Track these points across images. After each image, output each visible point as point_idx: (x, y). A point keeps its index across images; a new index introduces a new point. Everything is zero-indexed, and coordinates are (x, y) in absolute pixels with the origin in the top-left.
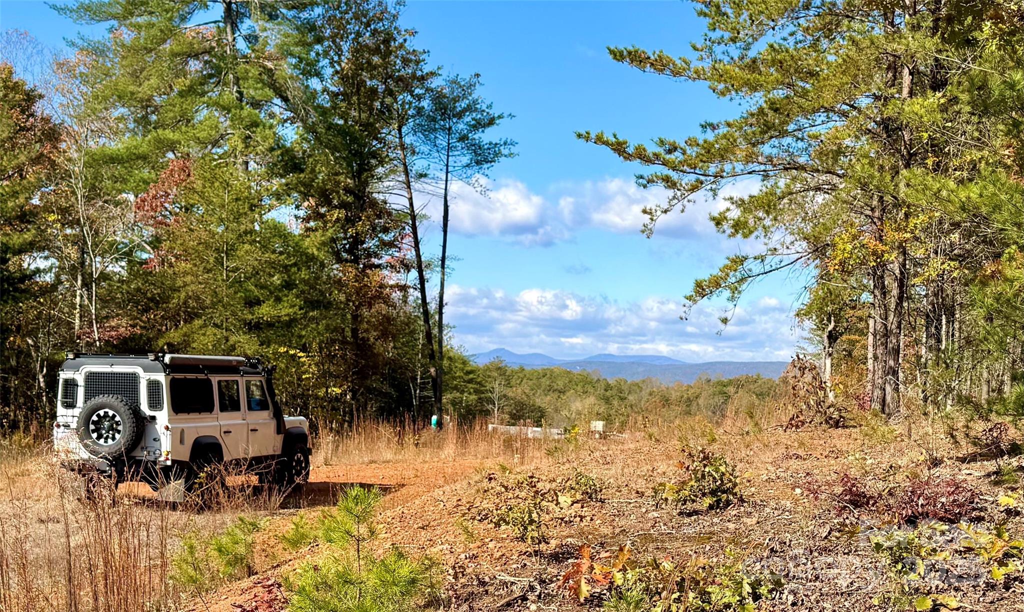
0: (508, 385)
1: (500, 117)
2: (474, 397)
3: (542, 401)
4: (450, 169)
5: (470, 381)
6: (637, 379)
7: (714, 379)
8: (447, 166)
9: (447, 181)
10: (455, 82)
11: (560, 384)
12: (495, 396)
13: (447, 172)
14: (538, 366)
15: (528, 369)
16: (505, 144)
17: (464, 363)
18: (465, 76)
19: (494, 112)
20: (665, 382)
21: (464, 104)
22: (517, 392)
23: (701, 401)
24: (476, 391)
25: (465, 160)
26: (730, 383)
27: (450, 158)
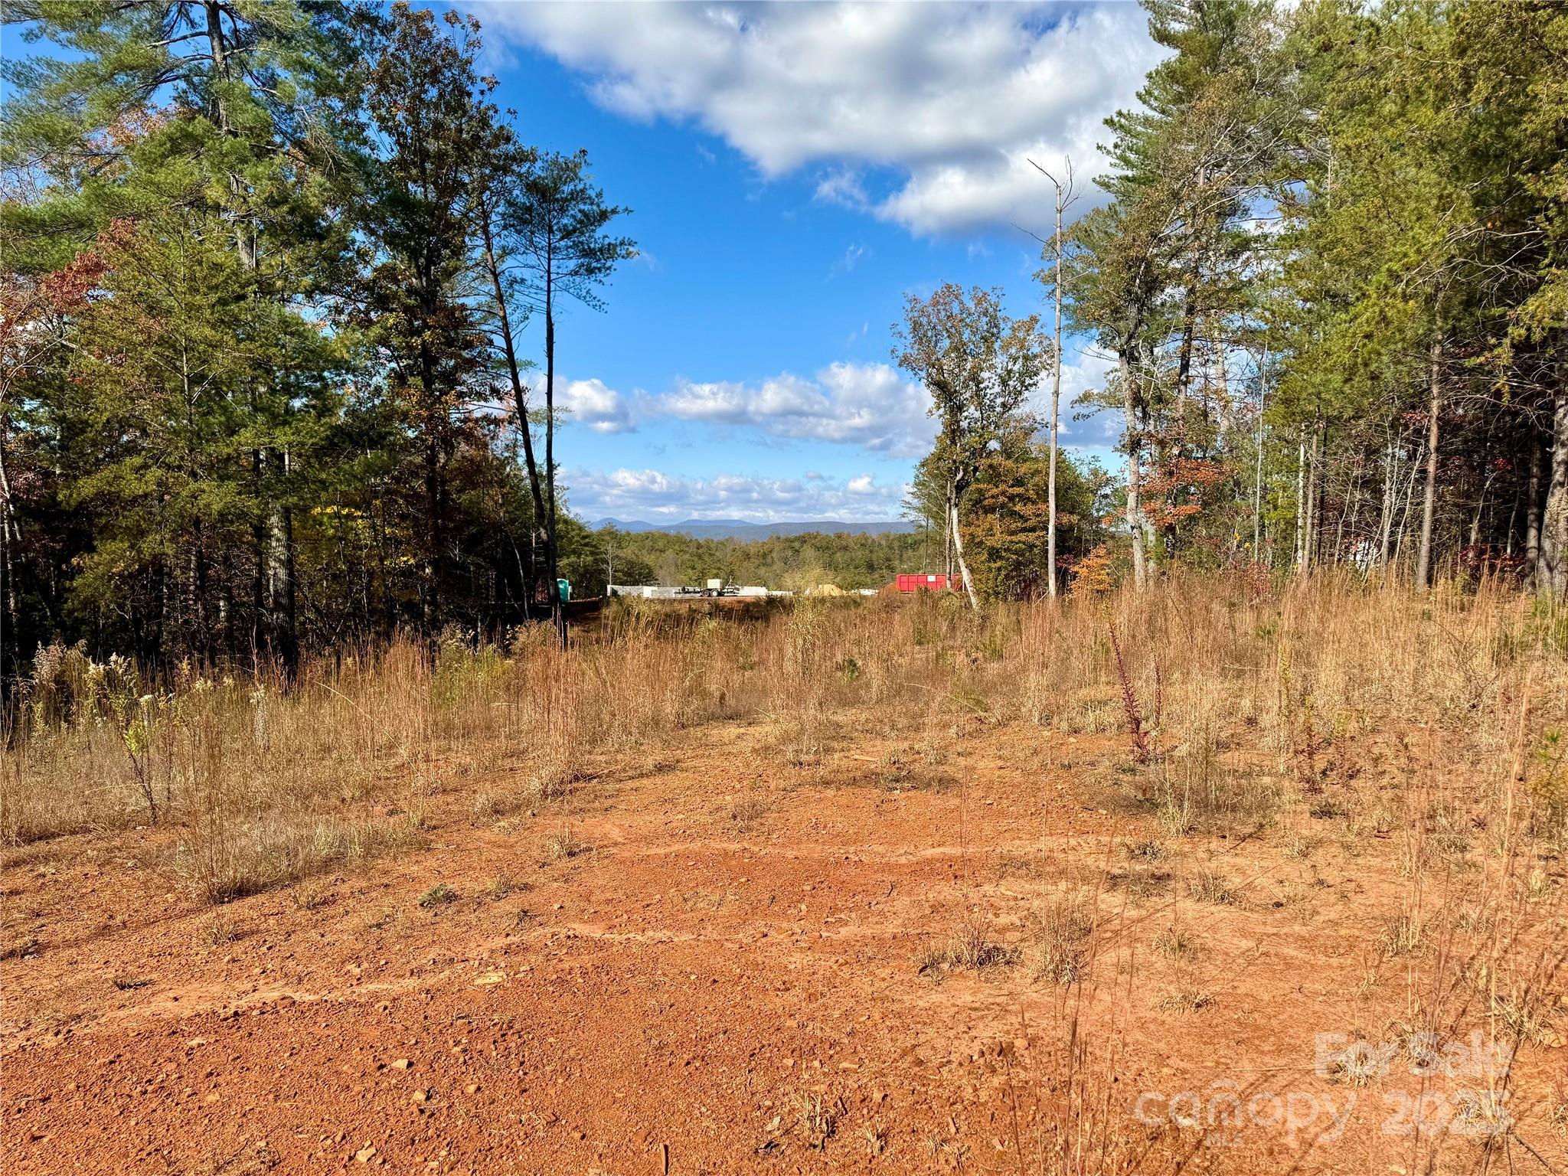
0: (620, 547)
1: (614, 211)
2: (590, 558)
3: (649, 559)
4: (553, 276)
5: (586, 545)
6: (721, 538)
7: (782, 537)
8: (549, 272)
9: (549, 291)
10: (555, 162)
11: (660, 544)
12: (609, 557)
13: (549, 281)
14: (641, 530)
15: (633, 533)
16: (621, 244)
17: (580, 529)
18: (569, 153)
19: (607, 205)
20: (744, 540)
21: (567, 189)
22: (628, 552)
23: (774, 554)
24: (592, 553)
25: (572, 264)
26: (797, 539)
27: (553, 263)
